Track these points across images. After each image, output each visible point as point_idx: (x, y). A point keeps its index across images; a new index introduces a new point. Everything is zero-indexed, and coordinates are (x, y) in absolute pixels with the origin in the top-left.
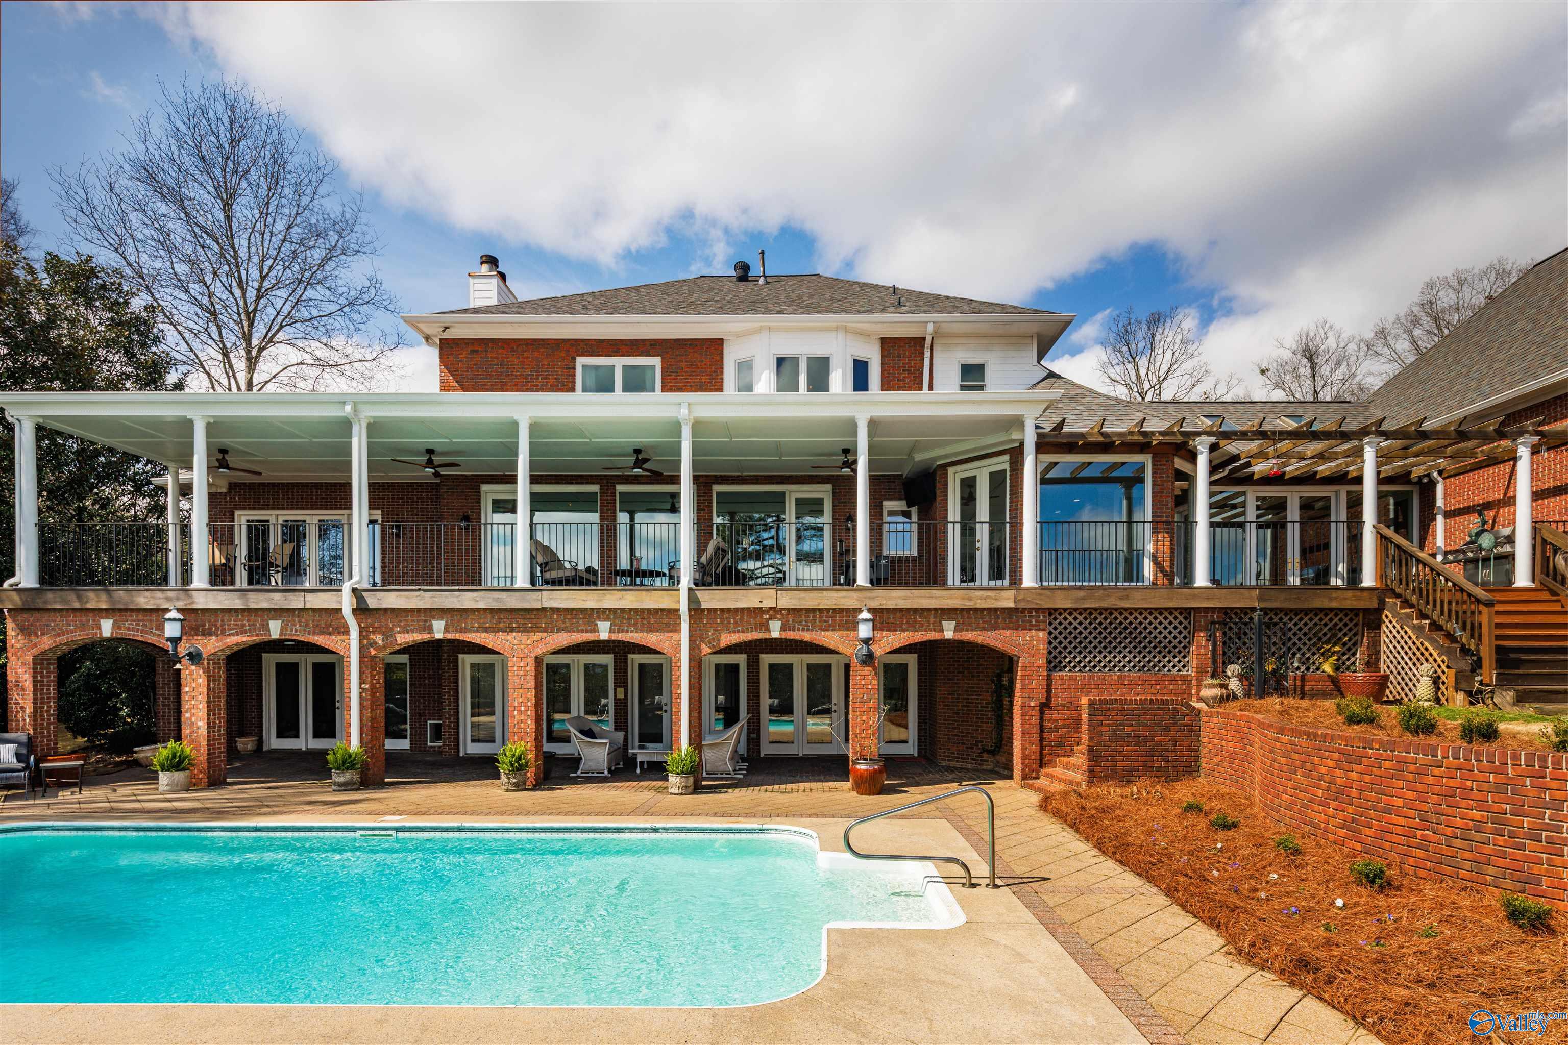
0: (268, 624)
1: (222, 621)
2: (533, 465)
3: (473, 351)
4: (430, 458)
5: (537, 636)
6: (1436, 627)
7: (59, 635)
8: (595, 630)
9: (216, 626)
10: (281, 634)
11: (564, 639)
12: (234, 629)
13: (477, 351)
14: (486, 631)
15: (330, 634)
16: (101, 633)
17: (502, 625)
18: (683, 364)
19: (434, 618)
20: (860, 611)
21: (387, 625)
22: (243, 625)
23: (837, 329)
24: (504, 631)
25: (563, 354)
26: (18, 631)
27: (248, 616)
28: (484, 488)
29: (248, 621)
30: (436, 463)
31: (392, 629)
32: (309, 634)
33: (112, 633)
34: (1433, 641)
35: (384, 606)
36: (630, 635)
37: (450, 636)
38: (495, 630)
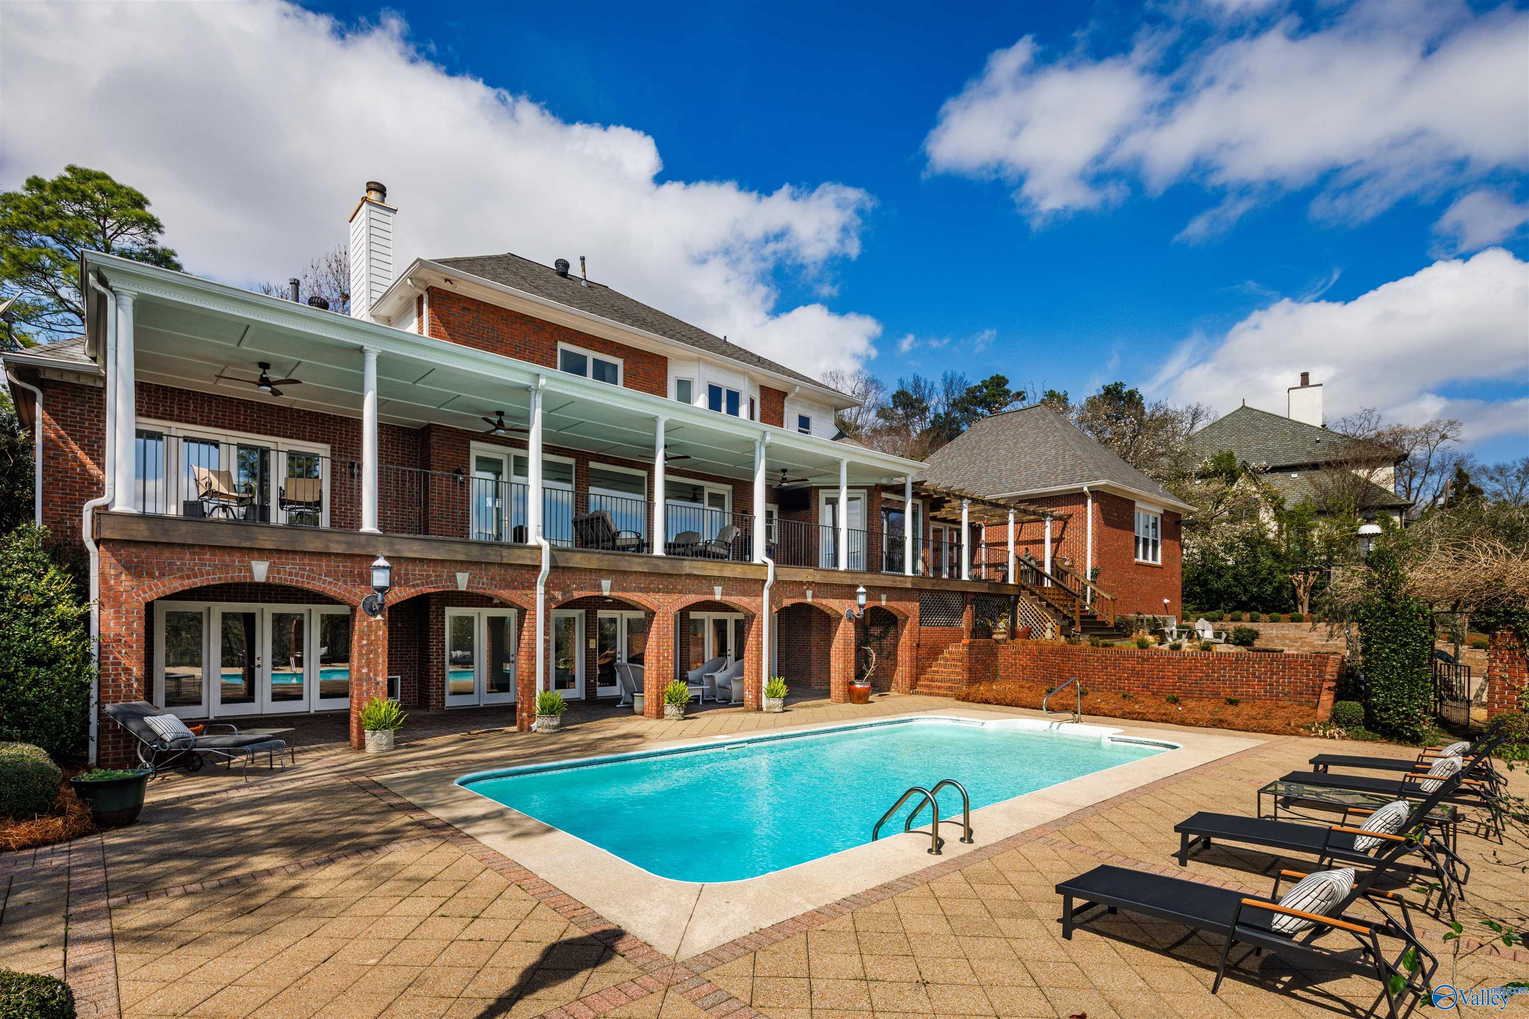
0: (455, 576)
1: (406, 570)
2: (545, 435)
3: (464, 309)
4: (500, 419)
5: (676, 596)
6: (1049, 605)
7: (189, 577)
8: (712, 593)
9: (399, 575)
10: (468, 587)
11: (693, 599)
12: (419, 579)
13: (469, 310)
14: (641, 590)
15: (515, 588)
16: (252, 577)
17: (652, 586)
18: (640, 370)
19: (602, 577)
20: (857, 586)
21: (565, 582)
22: (429, 576)
23: (744, 373)
24: (654, 592)
25: (547, 335)
26: (121, 569)
27: (434, 567)
28: (473, 444)
29: (433, 571)
30: (506, 426)
31: (569, 586)
32: (495, 587)
33: (268, 578)
34: (1048, 612)
35: (571, 565)
36: (733, 598)
37: (614, 594)
38: (646, 590)
